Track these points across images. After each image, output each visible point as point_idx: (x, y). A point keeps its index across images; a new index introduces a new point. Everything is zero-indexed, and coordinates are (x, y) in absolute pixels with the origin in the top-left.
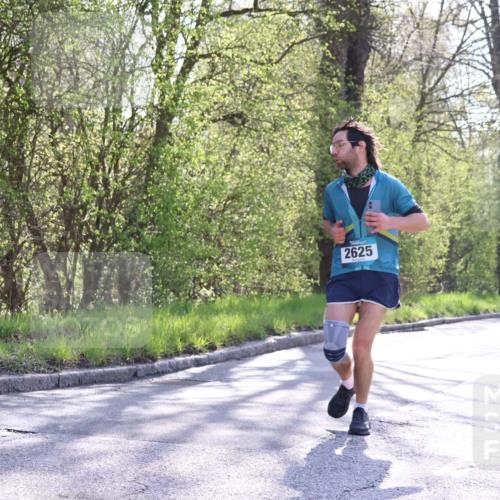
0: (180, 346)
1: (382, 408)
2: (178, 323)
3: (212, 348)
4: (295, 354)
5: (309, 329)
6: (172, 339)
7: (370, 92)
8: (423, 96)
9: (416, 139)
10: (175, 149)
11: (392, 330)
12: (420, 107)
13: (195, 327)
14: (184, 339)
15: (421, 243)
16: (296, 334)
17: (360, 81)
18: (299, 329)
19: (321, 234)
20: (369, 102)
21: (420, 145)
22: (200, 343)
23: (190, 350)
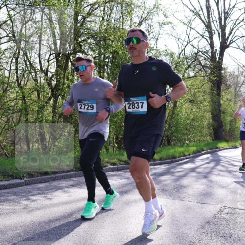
0: (182, 155)
1: (230, 167)
2: (181, 150)
3: (189, 155)
4: (208, 155)
5: (212, 149)
6: (180, 153)
7: (223, 93)
8: (236, 93)
9: (235, 103)
10: (178, 110)
11: (231, 149)
12: (235, 96)
13: (185, 150)
14: (183, 153)
15: (237, 127)
16: (209, 151)
17: (220, 91)
18: (209, 150)
19: (213, 126)
20: (223, 95)
21: (236, 105)
22: (187, 154)
23: (184, 156)
